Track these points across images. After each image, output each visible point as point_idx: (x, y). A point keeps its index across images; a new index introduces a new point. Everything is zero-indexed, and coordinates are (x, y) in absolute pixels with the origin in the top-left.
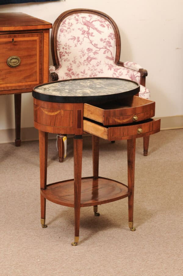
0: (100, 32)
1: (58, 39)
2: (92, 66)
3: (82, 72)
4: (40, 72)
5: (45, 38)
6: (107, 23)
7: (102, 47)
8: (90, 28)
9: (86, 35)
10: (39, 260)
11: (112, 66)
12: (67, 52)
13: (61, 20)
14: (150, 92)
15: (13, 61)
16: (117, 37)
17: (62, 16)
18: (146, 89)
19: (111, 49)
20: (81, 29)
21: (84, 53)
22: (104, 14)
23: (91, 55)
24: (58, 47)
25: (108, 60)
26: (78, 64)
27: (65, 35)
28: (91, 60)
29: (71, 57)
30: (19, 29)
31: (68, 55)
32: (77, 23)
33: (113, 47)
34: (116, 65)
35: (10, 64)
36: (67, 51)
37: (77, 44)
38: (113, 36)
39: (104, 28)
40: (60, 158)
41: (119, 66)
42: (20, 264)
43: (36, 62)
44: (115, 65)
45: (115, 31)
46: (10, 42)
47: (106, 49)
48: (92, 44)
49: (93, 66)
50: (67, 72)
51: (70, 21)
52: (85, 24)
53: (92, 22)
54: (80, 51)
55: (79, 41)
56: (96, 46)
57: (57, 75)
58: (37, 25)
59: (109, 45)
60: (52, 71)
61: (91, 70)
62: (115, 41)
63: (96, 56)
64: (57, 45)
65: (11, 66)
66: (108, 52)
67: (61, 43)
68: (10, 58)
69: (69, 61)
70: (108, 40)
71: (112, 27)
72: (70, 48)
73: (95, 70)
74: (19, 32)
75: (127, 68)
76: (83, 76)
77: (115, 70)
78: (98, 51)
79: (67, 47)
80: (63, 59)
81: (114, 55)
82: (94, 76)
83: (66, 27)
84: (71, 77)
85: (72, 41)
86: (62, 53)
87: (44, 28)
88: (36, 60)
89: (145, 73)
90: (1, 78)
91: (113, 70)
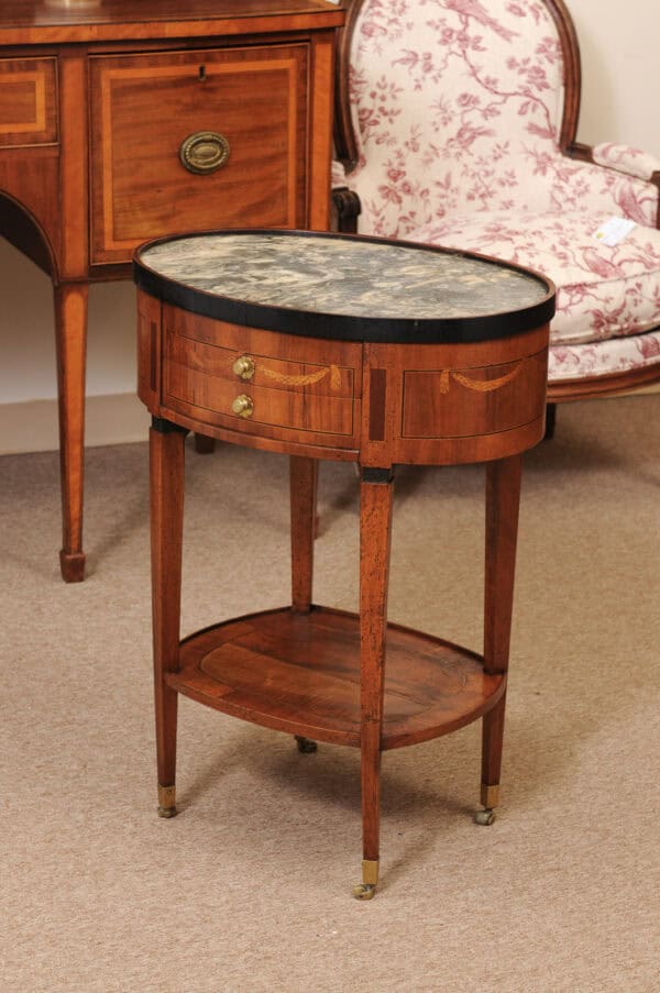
0: (505, 34)
1: (353, 61)
2: (477, 160)
3: (438, 184)
4: (297, 189)
5: (318, 62)
7: (512, 90)
8: (471, 20)
9: (455, 47)
10: (335, 932)
11: (550, 159)
12: (388, 109)
15: (203, 149)
16: (568, 53)
19: (543, 95)
20: (438, 23)
21: (449, 111)
23: (475, 119)
24: (354, 91)
25: (536, 137)
26: (426, 153)
27: (379, 49)
28: (472, 138)
29: (399, 129)
30: (224, 32)
31: (391, 121)
32: (423, 2)
33: (554, 90)
34: (564, 155)
35: (192, 161)
36: (388, 106)
37: (424, 78)
38: (553, 49)
39: (523, 18)
41: (574, 158)
42: (266, 948)
43: (285, 153)
44: (560, 156)
45: (562, 30)
46: (192, 80)
47: (527, 96)
48: (479, 80)
49: (481, 161)
50: (386, 182)
52: (452, 6)
54: (435, 104)
55: (428, 68)
56: (491, 86)
57: (356, 196)
58: (292, 15)
59: (540, 80)
60: (336, 182)
61: (473, 175)
62: (562, 68)
63: (489, 124)
64: (351, 82)
65: (195, 168)
66: (534, 110)
67: (366, 77)
68: (192, 140)
69: (393, 141)
70: (537, 64)
71: (552, 14)
72: (397, 94)
73: (487, 174)
74: (225, 43)
75: (606, 167)
76: (443, 196)
77: (558, 174)
78: (500, 104)
79: (387, 92)
80: (373, 135)
81: (557, 121)
82: (482, 196)
83: (383, 17)
84: (400, 201)
85: (403, 69)
86: (367, 114)
87: (316, 26)
88: (285, 144)
90: (160, 213)
91: (553, 173)
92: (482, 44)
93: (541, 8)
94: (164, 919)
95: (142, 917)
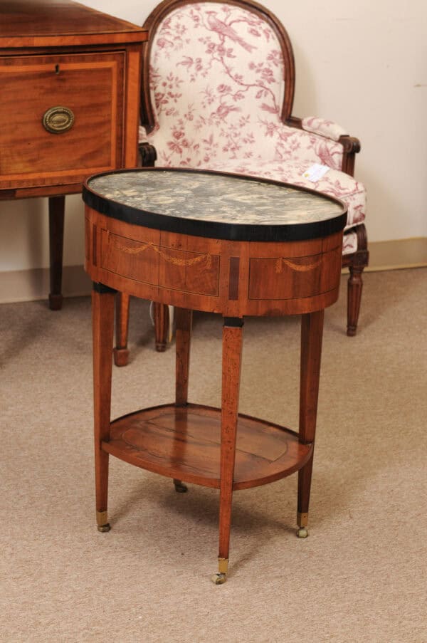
0: (248, 47)
1: (152, 63)
2: (230, 127)
3: (205, 141)
4: (117, 143)
5: (131, 63)
6: (265, 26)
7: (252, 83)
8: (227, 38)
9: (216, 55)
10: (140, 617)
11: (275, 127)
12: (174, 93)
13: (160, 19)
14: (366, 190)
15: (57, 117)
16: (287, 60)
17: (162, 11)
18: (357, 184)
19: (271, 86)
20: (206, 40)
21: (213, 94)
22: (257, 6)
23: (228, 100)
24: (152, 82)
25: (267, 113)
26: (198, 122)
27: (168, 55)
28: (227, 113)
29: (181, 106)
30: (72, 44)
31: (176, 101)
32: (196, 26)
33: (278, 83)
34: (284, 124)
35: (50, 125)
36: (174, 91)
37: (197, 75)
38: (278, 57)
39: (259, 38)
40: (159, 342)
41: (290, 126)
42: (97, 627)
43: (109, 121)
44: (281, 124)
45: (283, 44)
46: (49, 74)
47: (262, 86)
48: (231, 76)
49: (232, 127)
50: (172, 139)
51: (179, 21)
52: (214, 29)
53: (230, 25)
54: (203, 90)
55: (199, 68)
56: (238, 80)
57: (154, 148)
58: (115, 33)
59: (269, 77)
60: (141, 139)
61: (227, 136)
62: (283, 69)
63: (237, 104)
64: (151, 76)
65: (52, 129)
66: (265, 96)
67: (160, 73)
68: (51, 112)
69: (177, 114)
70: (267, 67)
71: (277, 35)
72: (180, 84)
73: (236, 135)
74: (71, 51)
75: (310, 132)
76: (208, 149)
77: (281, 136)
78: (243, 91)
79: (173, 82)
80: (165, 109)
81: (280, 102)
82: (233, 149)
83: (171, 35)
84: (181, 152)
85: (184, 68)
86: (160, 96)
87: (129, 41)
88: (110, 115)
89: (353, 146)
90: (29, 158)
91: (277, 135)
92: (233, 54)
93: (270, 31)
94: (31, 609)
95: (17, 608)
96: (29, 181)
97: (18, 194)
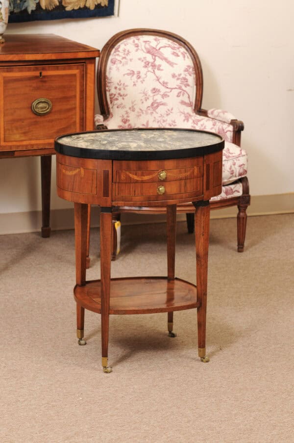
0: (171, 64)
1: (107, 74)
3: (143, 125)
4: (80, 122)
5: (89, 71)
6: (183, 50)
7: (174, 87)
8: (157, 58)
9: (150, 69)
10: (81, 398)
11: (190, 115)
13: (113, 46)
14: (247, 155)
15: (41, 105)
16: (197, 71)
17: (115, 40)
18: (241, 150)
19: (187, 89)
20: (143, 59)
21: (148, 95)
22: (178, 37)
23: (159, 98)
24: (108, 86)
25: (184, 106)
26: (138, 112)
27: (118, 69)
28: (157, 106)
29: (127, 102)
30: (50, 58)
31: (123, 99)
32: (137, 50)
33: (192, 87)
34: (196, 114)
35: (37, 110)
36: (122, 93)
37: (137, 81)
38: (191, 70)
39: (179, 57)
41: (200, 115)
42: (54, 403)
43: (75, 108)
44: (194, 114)
45: (195, 62)
46: (36, 77)
47: (180, 89)
48: (160, 83)
49: (161, 116)
50: (121, 124)
51: (125, 47)
52: (149, 52)
53: (159, 49)
54: (142, 92)
55: (139, 77)
56: (165, 85)
58: (78, 52)
59: (185, 83)
60: (99, 122)
61: (158, 122)
62: (195, 78)
63: (165, 100)
64: (106, 83)
65: (38, 113)
66: (183, 95)
67: (113, 80)
68: (37, 102)
69: (124, 107)
70: (184, 76)
71: (190, 56)
72: (126, 88)
73: (164, 121)
74: (49, 63)
75: (213, 119)
77: (194, 121)
78: (168, 92)
79: (121, 87)
80: (116, 104)
81: (193, 100)
83: (120, 56)
85: (128, 77)
86: (113, 96)
87: (87, 57)
88: (75, 104)
89: (239, 126)
90: (23, 131)
91: (192, 121)
92: (161, 68)
93: (186, 53)
96: (23, 146)
97: (16, 154)
